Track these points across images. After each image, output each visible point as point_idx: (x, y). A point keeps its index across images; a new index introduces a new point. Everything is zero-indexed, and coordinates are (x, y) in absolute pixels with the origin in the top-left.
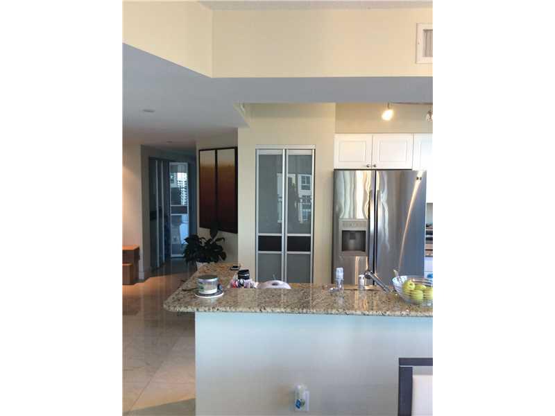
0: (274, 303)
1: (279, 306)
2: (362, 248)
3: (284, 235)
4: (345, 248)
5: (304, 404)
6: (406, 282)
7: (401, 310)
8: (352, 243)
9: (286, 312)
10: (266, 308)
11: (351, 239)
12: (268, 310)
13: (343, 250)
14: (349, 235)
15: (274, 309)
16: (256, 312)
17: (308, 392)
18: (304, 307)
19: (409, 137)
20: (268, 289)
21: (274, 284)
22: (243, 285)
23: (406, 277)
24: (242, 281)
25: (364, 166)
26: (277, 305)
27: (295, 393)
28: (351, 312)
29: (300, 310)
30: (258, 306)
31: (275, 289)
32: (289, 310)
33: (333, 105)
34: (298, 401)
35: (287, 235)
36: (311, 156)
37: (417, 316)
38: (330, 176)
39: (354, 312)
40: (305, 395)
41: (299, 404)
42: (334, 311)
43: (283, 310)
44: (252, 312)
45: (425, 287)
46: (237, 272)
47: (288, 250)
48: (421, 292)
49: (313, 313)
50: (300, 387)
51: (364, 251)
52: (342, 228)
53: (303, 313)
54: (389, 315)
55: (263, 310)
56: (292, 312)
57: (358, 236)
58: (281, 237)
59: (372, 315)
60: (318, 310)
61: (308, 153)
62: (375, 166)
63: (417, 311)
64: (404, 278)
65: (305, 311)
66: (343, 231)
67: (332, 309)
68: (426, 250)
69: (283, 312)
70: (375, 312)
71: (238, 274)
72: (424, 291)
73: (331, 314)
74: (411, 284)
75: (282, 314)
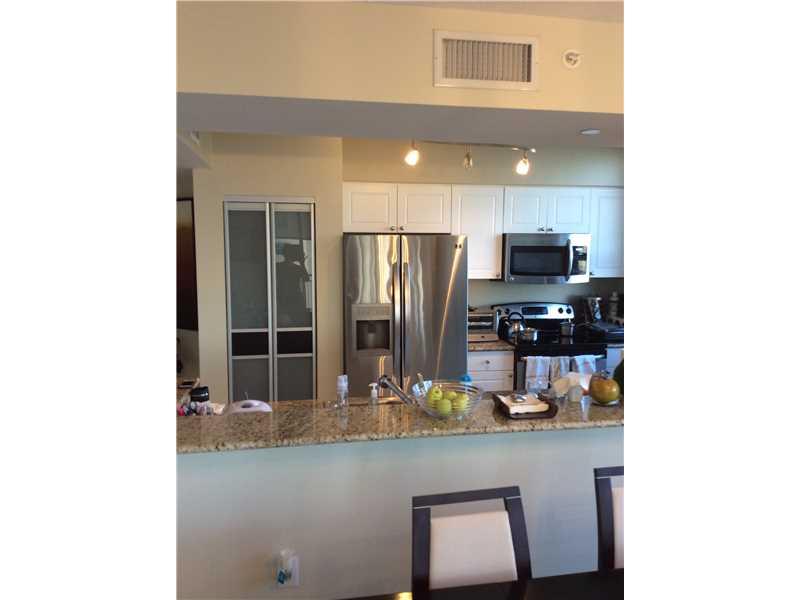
0: (239, 435)
1: (247, 439)
2: (385, 344)
3: (272, 330)
4: (361, 345)
5: (290, 575)
6: (430, 390)
7: (423, 428)
8: (371, 337)
9: (257, 447)
10: (226, 443)
11: (370, 331)
12: (230, 446)
13: (358, 348)
14: (366, 328)
15: (238, 445)
16: (209, 451)
17: (296, 558)
18: (285, 437)
19: (444, 189)
20: (236, 414)
21: (244, 407)
22: (195, 411)
23: (430, 382)
24: (193, 404)
25: (387, 229)
26: (244, 437)
27: (277, 562)
28: (353, 437)
29: (279, 443)
30: (214, 441)
31: (245, 414)
32: (261, 443)
33: (339, 140)
34: (281, 573)
35: (277, 330)
36: (309, 213)
37: (442, 435)
38: (338, 243)
39: (357, 437)
40: (291, 563)
41: (283, 577)
42: (328, 439)
43: (252, 444)
44: (203, 452)
45: (454, 394)
46: (189, 390)
47: (279, 352)
48: (449, 402)
49: (298, 445)
50: (283, 553)
51: (388, 348)
52: (356, 317)
53: (282, 446)
54: (405, 437)
55: (220, 447)
56: (267, 446)
57: (379, 328)
58: (267, 333)
59: (383, 439)
60: (306, 439)
61: (304, 209)
62: (402, 229)
63: (441, 428)
64: (427, 384)
65: (286, 442)
66: (358, 322)
67: (326, 436)
68: (470, 342)
69: (251, 448)
70: (386, 435)
71: (191, 393)
72: (452, 401)
73: (325, 443)
74: (437, 392)
75: (250, 451)
